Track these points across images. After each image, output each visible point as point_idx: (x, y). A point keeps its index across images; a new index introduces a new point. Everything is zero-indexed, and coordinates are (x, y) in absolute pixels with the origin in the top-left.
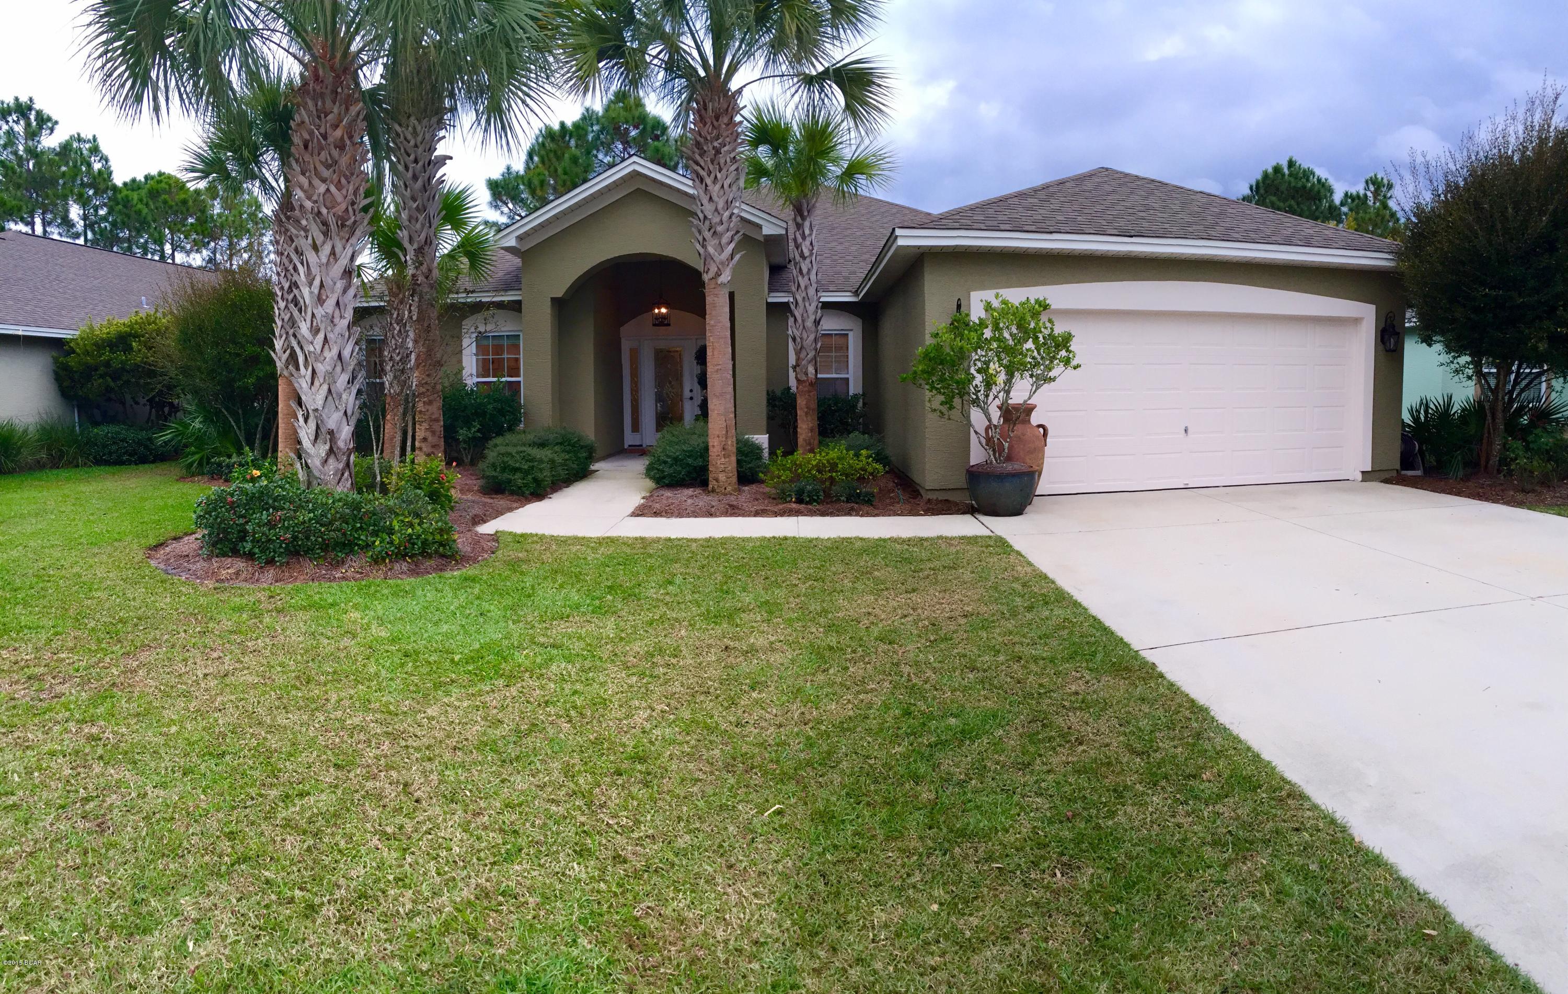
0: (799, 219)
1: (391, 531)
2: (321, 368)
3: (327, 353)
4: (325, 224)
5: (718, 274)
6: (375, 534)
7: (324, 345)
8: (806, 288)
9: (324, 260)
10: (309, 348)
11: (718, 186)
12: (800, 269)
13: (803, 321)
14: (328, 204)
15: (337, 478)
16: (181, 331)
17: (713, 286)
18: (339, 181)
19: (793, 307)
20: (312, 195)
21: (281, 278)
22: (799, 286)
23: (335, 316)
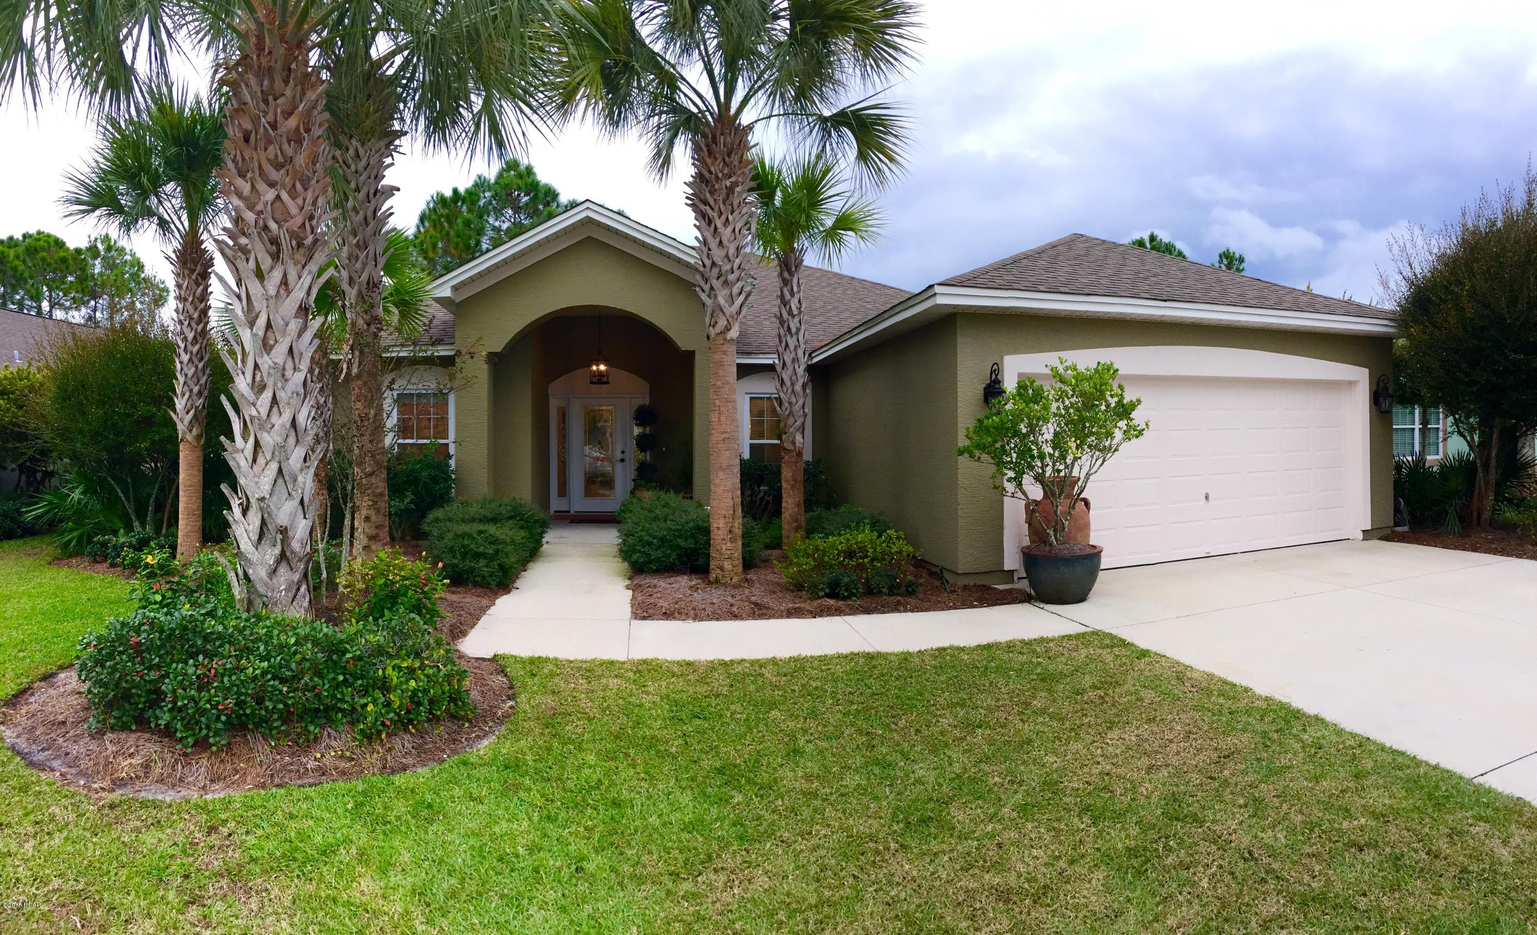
0: (786, 275)
1: (385, 686)
2: (268, 440)
3: (274, 418)
4: (275, 241)
5: (728, 329)
6: (365, 692)
7: (271, 407)
8: (796, 348)
9: (272, 291)
10: (249, 412)
11: (730, 229)
12: (789, 328)
13: (793, 384)
14: (279, 217)
15: (291, 595)
16: (59, 388)
17: (722, 342)
18: (294, 186)
19: (779, 368)
20: (255, 205)
21: (184, 328)
22: (787, 345)
23: (287, 367)
